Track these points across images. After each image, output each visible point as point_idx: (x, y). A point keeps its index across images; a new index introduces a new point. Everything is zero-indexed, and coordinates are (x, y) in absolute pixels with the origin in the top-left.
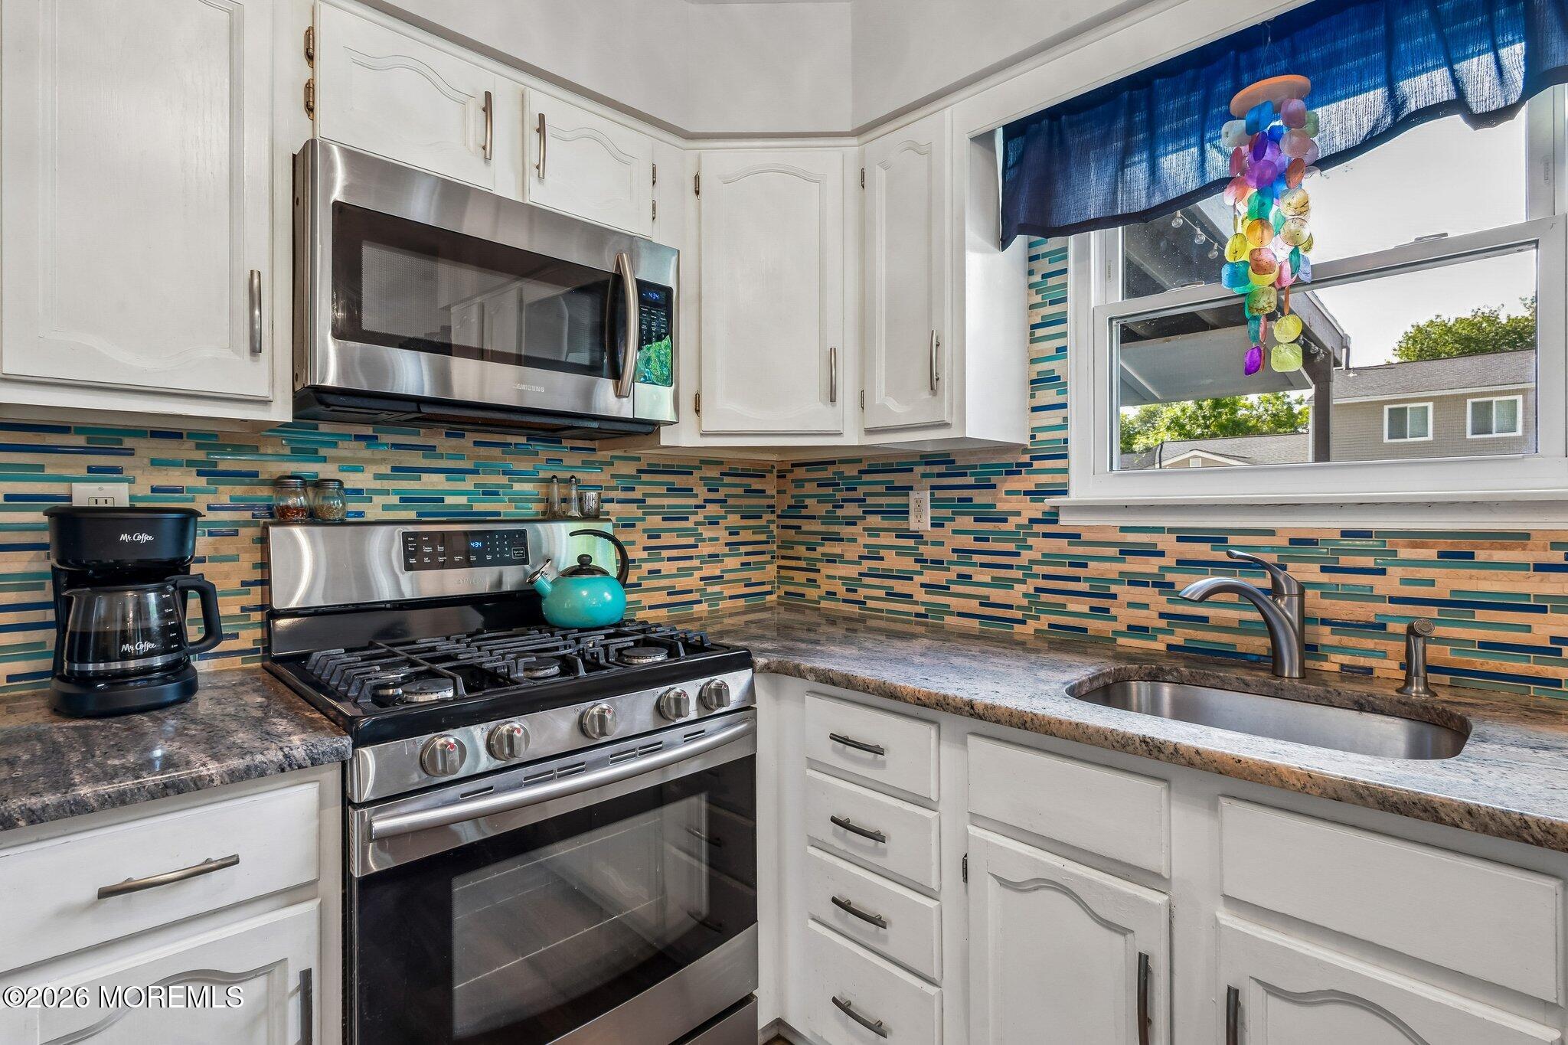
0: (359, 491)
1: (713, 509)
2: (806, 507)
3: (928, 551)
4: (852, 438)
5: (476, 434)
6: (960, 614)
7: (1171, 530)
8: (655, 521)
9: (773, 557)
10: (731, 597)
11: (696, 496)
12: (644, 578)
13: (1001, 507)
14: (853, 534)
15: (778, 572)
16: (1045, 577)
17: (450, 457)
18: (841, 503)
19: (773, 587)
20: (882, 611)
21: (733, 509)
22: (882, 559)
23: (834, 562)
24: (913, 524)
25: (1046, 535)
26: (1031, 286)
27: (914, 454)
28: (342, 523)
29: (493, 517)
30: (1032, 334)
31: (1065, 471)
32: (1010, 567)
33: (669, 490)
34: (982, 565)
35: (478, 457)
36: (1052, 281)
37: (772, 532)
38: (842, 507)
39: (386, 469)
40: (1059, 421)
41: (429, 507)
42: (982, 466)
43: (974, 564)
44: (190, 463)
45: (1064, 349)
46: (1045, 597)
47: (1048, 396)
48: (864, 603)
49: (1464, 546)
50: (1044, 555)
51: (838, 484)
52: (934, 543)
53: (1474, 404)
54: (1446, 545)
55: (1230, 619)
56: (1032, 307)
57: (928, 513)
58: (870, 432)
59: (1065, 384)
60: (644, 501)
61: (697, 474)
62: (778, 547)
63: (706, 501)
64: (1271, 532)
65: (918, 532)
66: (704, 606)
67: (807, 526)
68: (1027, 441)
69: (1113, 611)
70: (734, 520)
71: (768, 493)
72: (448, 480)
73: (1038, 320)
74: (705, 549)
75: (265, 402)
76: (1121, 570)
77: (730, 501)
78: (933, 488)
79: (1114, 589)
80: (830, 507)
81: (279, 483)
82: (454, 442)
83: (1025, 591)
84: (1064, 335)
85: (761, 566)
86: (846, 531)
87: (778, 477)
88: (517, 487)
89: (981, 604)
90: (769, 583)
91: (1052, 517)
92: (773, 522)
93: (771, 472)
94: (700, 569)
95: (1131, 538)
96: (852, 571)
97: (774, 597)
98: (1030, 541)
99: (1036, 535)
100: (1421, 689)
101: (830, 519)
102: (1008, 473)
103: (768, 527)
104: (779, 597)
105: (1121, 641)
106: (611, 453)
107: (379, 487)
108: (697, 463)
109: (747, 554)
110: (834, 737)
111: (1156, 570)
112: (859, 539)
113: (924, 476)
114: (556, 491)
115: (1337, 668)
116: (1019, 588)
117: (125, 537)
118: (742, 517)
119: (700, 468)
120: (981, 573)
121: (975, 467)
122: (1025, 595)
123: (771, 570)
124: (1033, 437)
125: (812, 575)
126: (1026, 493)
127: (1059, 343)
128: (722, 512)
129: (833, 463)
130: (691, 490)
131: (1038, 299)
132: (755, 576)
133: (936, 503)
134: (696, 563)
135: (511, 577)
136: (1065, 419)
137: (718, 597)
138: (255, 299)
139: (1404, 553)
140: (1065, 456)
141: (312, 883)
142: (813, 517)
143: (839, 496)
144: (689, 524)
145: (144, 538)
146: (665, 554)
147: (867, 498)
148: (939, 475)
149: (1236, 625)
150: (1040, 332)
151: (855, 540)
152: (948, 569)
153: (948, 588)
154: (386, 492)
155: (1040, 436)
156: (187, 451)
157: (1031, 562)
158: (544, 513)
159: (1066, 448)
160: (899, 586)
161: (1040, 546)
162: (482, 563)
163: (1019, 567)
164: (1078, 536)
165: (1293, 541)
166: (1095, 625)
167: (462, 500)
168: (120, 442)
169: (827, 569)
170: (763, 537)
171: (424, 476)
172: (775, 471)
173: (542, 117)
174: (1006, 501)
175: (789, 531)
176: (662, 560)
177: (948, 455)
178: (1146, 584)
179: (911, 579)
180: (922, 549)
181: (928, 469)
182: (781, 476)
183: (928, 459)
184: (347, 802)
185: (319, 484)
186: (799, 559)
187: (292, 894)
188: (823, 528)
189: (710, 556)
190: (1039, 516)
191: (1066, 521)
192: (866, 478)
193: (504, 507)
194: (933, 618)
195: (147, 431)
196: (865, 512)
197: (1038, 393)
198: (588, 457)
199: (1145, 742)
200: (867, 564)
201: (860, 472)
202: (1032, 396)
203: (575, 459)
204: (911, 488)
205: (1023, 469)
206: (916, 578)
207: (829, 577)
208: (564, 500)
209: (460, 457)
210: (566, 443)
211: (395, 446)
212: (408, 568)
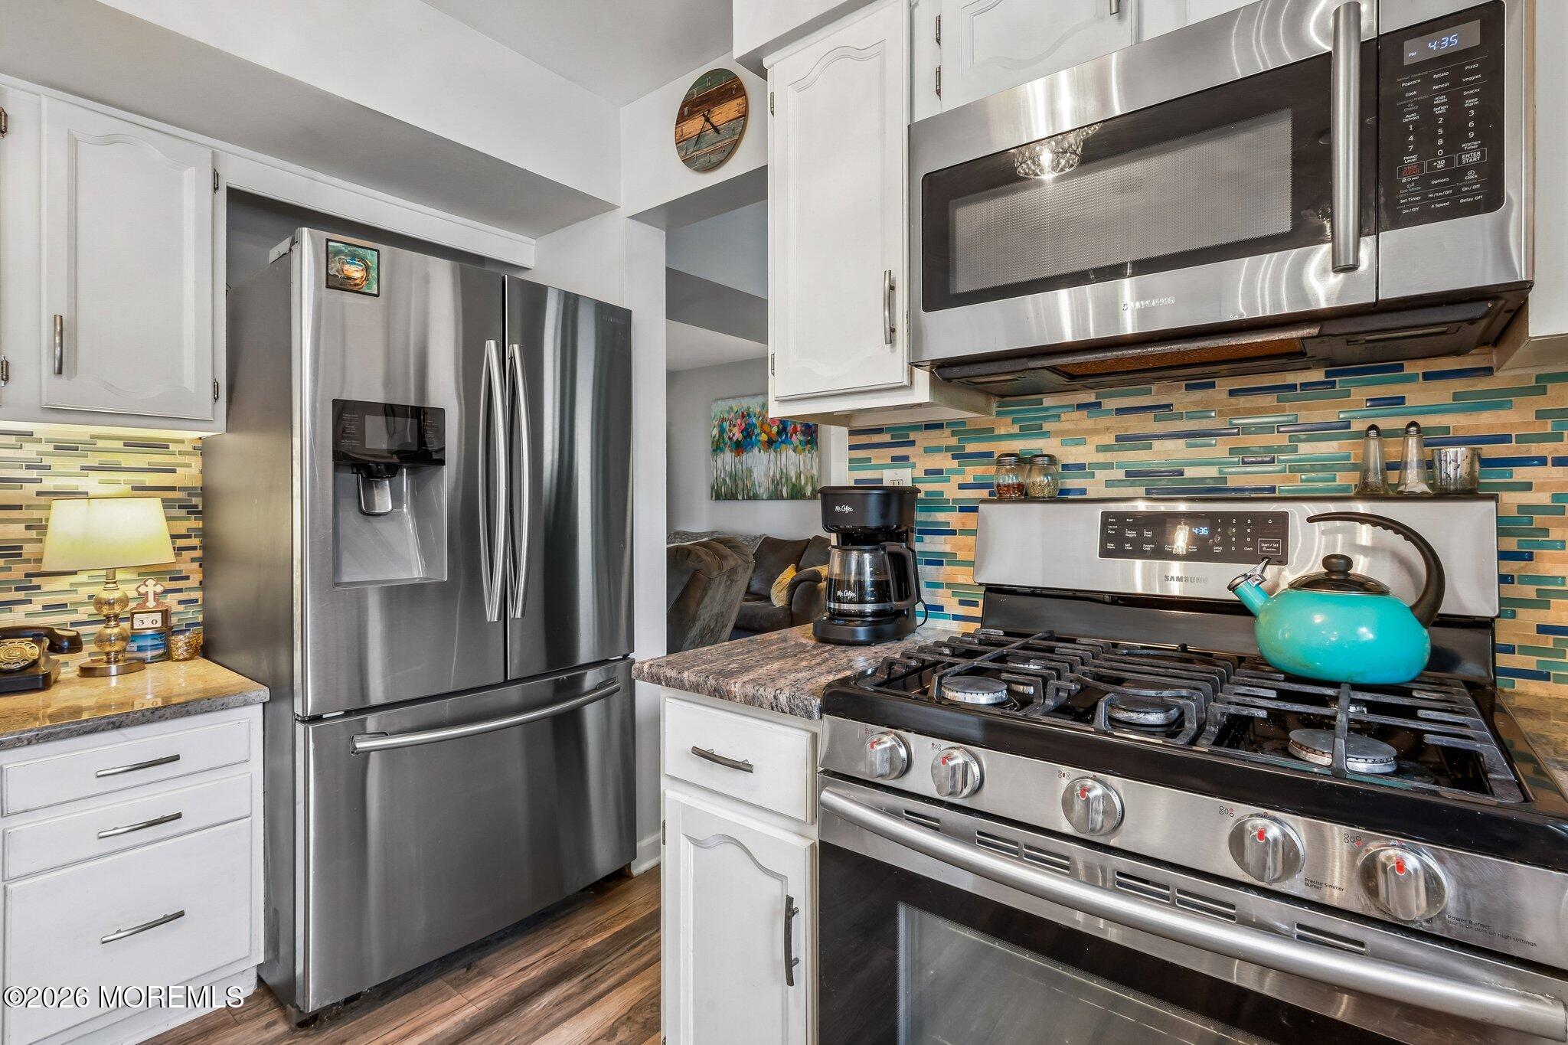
0: (1082, 467)
5: (1231, 380)
17: (1191, 416)
35: (1235, 411)
39: (1109, 439)
41: (1161, 483)
44: (948, 449)
72: (1189, 446)
81: (1001, 462)
82: (1198, 395)
88: (1306, 449)
107: (1101, 461)
114: (1376, 452)
117: (838, 509)
138: (890, 288)
145: (848, 509)
154: (1108, 466)
156: (946, 438)
158: (1357, 487)
167: (1212, 472)
168: (907, 436)
171: (1156, 444)
185: (1031, 461)
193: (1268, 481)
195: (922, 425)
198: (1472, 386)
203: (1442, 392)
208: (1394, 465)
209: (1206, 415)
210: (1414, 368)
211: (1120, 411)
212: (1105, 553)
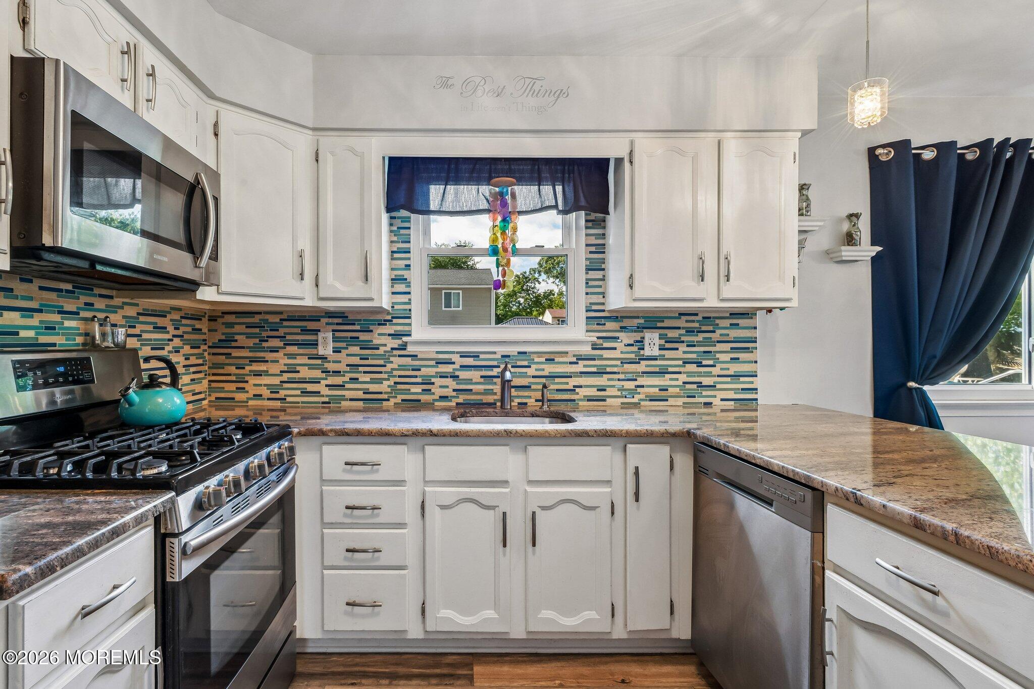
1: (177, 342)
2: (236, 341)
3: (331, 367)
4: (309, 301)
5: (40, 281)
6: (351, 400)
7: (458, 353)
8: (148, 351)
9: (206, 375)
10: (188, 403)
11: (168, 332)
13: (376, 342)
14: (275, 358)
15: (209, 385)
16: (399, 376)
17: (23, 298)
18: (266, 339)
19: (206, 395)
20: (298, 403)
21: (187, 342)
22: (298, 372)
23: (261, 375)
24: (321, 351)
25: (400, 356)
26: (391, 231)
27: (321, 311)
30: (392, 255)
31: (410, 324)
32: (381, 373)
33: (154, 328)
34: (365, 372)
36: (402, 232)
37: (205, 357)
38: (267, 341)
40: (407, 301)
41: (9, 339)
42: (364, 320)
43: (360, 372)
45: (409, 266)
46: (399, 387)
47: (401, 287)
48: (285, 399)
49: (551, 356)
50: (399, 366)
51: (264, 327)
52: (334, 362)
53: (445, 293)
54: (548, 356)
55: (481, 389)
56: (392, 242)
57: (331, 345)
58: (322, 299)
59: (409, 282)
60: (140, 336)
61: (169, 317)
62: (209, 368)
63: (173, 336)
64: (495, 353)
65: (324, 355)
67: (236, 353)
68: (390, 309)
69: (433, 391)
70: (187, 349)
71: (203, 331)
72: (22, 317)
73: (395, 249)
76: (436, 371)
77: (186, 337)
78: (333, 331)
79: (433, 380)
80: (257, 341)
82: (25, 286)
83: (389, 384)
84: (409, 259)
85: (200, 381)
86: (270, 356)
87: (209, 320)
88: (67, 324)
89: (364, 393)
90: (204, 392)
91: (403, 347)
92: (206, 351)
93: (204, 317)
95: (440, 356)
96: (276, 381)
97: (207, 401)
98: (392, 359)
99: (395, 356)
100: (546, 407)
101: (256, 349)
102: (379, 324)
103: (203, 354)
104: (211, 401)
105: (436, 404)
106: (122, 300)
108: (168, 309)
109: (194, 373)
110: (346, 463)
111: (451, 371)
112: (280, 360)
113: (327, 324)
114: (96, 327)
115: (516, 404)
116: (386, 383)
118: (192, 348)
119: (170, 313)
120: (364, 377)
121: (360, 320)
122: (389, 386)
123: (205, 383)
124: (393, 307)
125: (241, 385)
126: (389, 335)
127: (407, 262)
128: (181, 344)
129: (258, 313)
130: (165, 328)
131: (395, 239)
132: (197, 388)
133: (335, 339)
136: (410, 300)
139: (536, 360)
140: (410, 318)
142: (243, 348)
143: (264, 334)
144: (165, 352)
147: (287, 336)
148: (338, 324)
149: (483, 391)
150: (396, 255)
151: (278, 361)
152: (344, 376)
153: (344, 386)
155: (396, 307)
157: (392, 369)
158: (84, 344)
159: (410, 314)
160: (310, 387)
161: (397, 361)
163: (386, 373)
164: (416, 356)
165: (503, 356)
166: (424, 398)
167: (32, 334)
169: (253, 380)
170: (200, 361)
171: (5, 313)
172: (207, 316)
173: (153, 67)
174: (378, 339)
175: (220, 357)
177: (344, 313)
178: (447, 377)
179: (319, 382)
180: (326, 365)
181: (330, 320)
182: (212, 319)
183: (330, 314)
186: (230, 375)
188: (251, 354)
190: (396, 346)
191: (411, 349)
192: (285, 323)
193: (59, 340)
194: (333, 403)
196: (285, 344)
197: (395, 285)
199: (506, 431)
200: (286, 377)
201: (281, 320)
202: (392, 287)
203: (103, 303)
204: (319, 331)
205: (387, 323)
206: (322, 382)
207: (256, 385)
209: (30, 298)
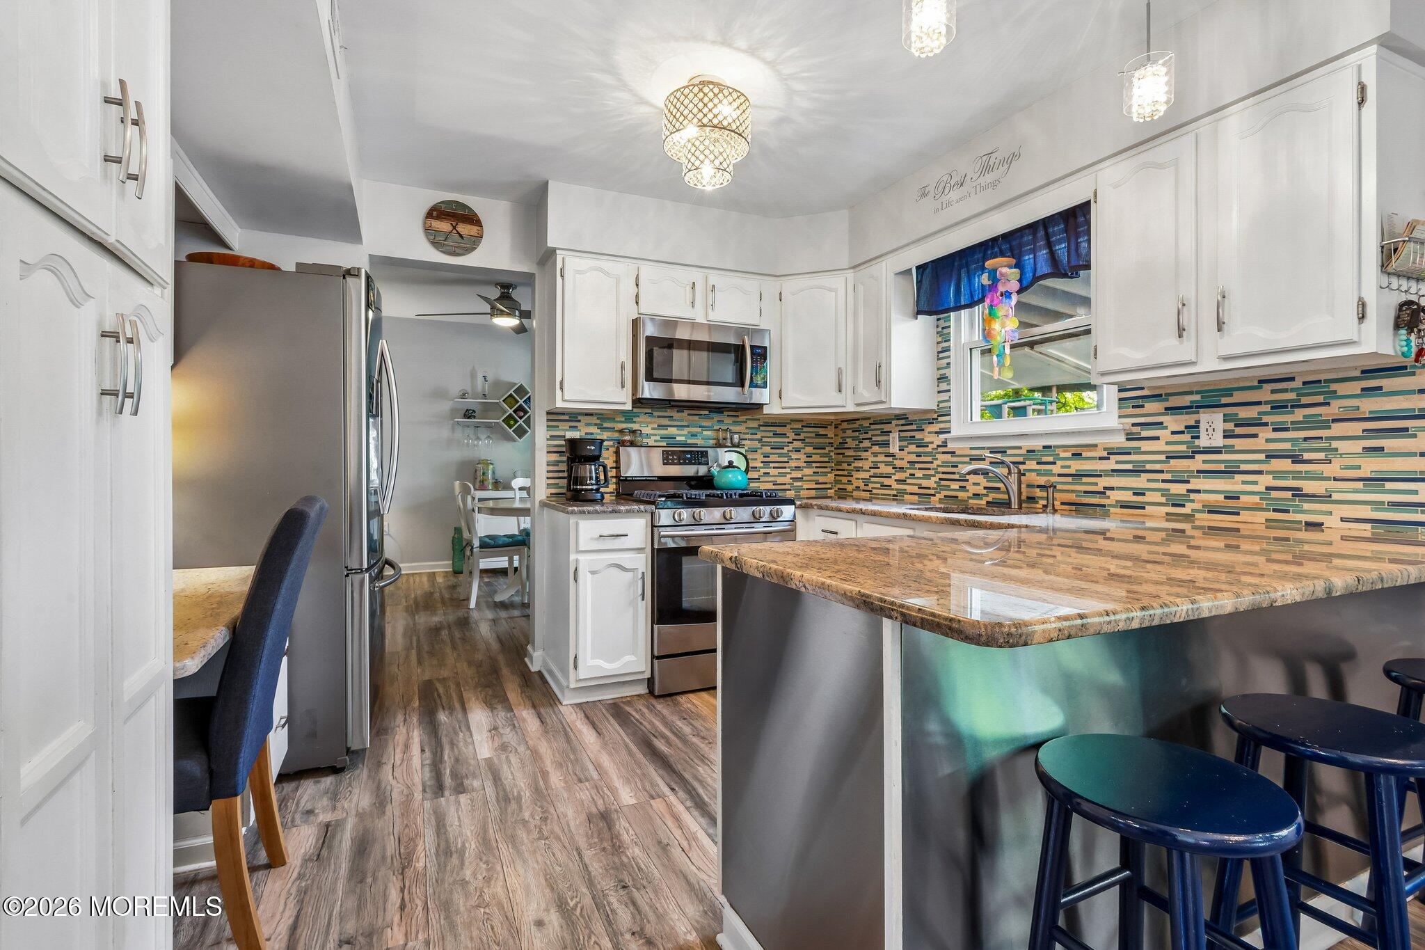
0: (647, 434)
1: (797, 444)
2: (847, 443)
3: (898, 463)
4: (850, 408)
5: (692, 412)
6: (911, 494)
7: (988, 448)
8: (767, 449)
9: (832, 470)
10: (807, 489)
11: (788, 437)
12: (762, 476)
13: (927, 440)
14: (867, 456)
16: (943, 473)
17: (679, 420)
18: (862, 440)
20: (879, 494)
21: (809, 444)
22: (879, 468)
23: (859, 471)
24: (892, 450)
25: (943, 453)
26: (937, 333)
27: (892, 414)
28: (642, 446)
29: (695, 445)
30: (938, 356)
31: (950, 422)
32: (930, 469)
33: (774, 434)
34: (919, 469)
35: (690, 420)
36: (945, 331)
37: (831, 456)
38: (862, 442)
39: (656, 426)
40: (948, 398)
41: (671, 441)
42: (919, 420)
43: (916, 468)
44: (596, 424)
46: (943, 483)
47: (944, 386)
48: (871, 491)
49: (1078, 451)
50: (942, 462)
51: (860, 431)
52: (900, 459)
54: (1074, 451)
56: (938, 343)
57: (898, 444)
58: (858, 405)
59: (950, 380)
60: (762, 440)
61: (789, 427)
62: (835, 465)
63: (793, 440)
64: (1020, 448)
65: (893, 453)
66: (793, 492)
67: (848, 453)
68: (936, 408)
69: (968, 488)
70: (809, 449)
71: (829, 436)
72: (678, 430)
73: (940, 350)
74: (793, 464)
75: (624, 403)
76: (970, 468)
77: (807, 440)
78: (900, 431)
79: (968, 477)
80: (857, 442)
81: (621, 431)
82: (680, 414)
83: (935, 480)
84: (949, 357)
85: (825, 474)
86: (864, 454)
88: (705, 433)
89: (919, 488)
90: (830, 483)
91: (944, 445)
92: (831, 451)
93: (831, 425)
94: (790, 473)
95: (974, 452)
96: (865, 475)
97: (833, 491)
98: (937, 456)
99: (939, 453)
100: (1050, 509)
101: (857, 449)
102: (929, 423)
103: (829, 454)
104: (835, 491)
106: (745, 417)
107: (653, 433)
108: (787, 421)
109: (817, 467)
110: (823, 531)
111: (983, 467)
113: (896, 425)
114: (721, 435)
115: (1041, 506)
116: (933, 479)
117: (588, 447)
118: (814, 448)
119: (790, 424)
120: (919, 473)
121: (916, 420)
122: (935, 482)
123: (831, 477)
124: (938, 406)
125: (850, 478)
126: (935, 433)
127: (947, 359)
128: (802, 445)
129: (858, 420)
130: (786, 434)
131: (940, 339)
132: (821, 479)
133: (901, 439)
134: (788, 470)
135: (702, 470)
136: (950, 397)
137: (801, 488)
138: (622, 368)
139: (1062, 455)
140: (949, 415)
141: (644, 549)
142: (850, 448)
143: (861, 436)
144: (785, 451)
145: (593, 448)
146: (772, 465)
147: (873, 437)
148: (902, 425)
150: (941, 355)
151: (868, 459)
152: (906, 472)
153: (906, 481)
154: (656, 435)
155: (942, 405)
156: (594, 420)
157: (938, 466)
158: (716, 444)
160: (886, 481)
161: (941, 458)
162: (690, 463)
163: (933, 469)
164: (954, 453)
165: (1028, 451)
166: (961, 495)
167: (683, 438)
168: (577, 417)
169: (856, 475)
170: (826, 459)
171: (669, 428)
172: (833, 425)
173: (713, 286)
174: (928, 437)
175: (839, 455)
176: (771, 468)
178: (979, 474)
179: (891, 477)
180: (895, 462)
181: (897, 422)
182: (836, 427)
183: (897, 417)
184: (653, 526)
185: (633, 432)
186: (844, 470)
187: (640, 550)
188: (854, 454)
189: (795, 467)
190: (940, 443)
191: (951, 446)
192: (872, 427)
193: (699, 442)
194: (900, 496)
196: (872, 445)
197: (940, 384)
198: (734, 420)
200: (873, 471)
201: (870, 424)
202: (938, 386)
203: (729, 420)
204: (891, 432)
205: (934, 421)
206: (893, 477)
207: (857, 479)
208: (724, 439)
209: (682, 420)
210: (726, 413)
211: (659, 417)
212: (664, 464)
